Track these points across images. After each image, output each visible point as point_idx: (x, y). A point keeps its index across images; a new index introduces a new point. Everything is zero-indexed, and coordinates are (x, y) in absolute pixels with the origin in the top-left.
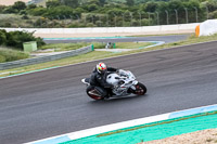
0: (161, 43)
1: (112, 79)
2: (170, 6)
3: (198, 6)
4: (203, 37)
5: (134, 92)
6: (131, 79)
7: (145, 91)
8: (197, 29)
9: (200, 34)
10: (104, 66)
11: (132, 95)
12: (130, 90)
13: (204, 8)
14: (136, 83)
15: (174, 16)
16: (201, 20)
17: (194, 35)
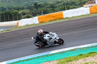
0: (2, 30)
1: (46, 37)
2: (6, 14)
3: (18, 13)
4: (20, 27)
5: (57, 43)
6: (55, 36)
7: (63, 42)
8: (18, 23)
9: (19, 26)
10: (42, 31)
11: (57, 44)
12: (55, 42)
13: (21, 14)
14: (58, 38)
15: (7, 18)
16: (20, 19)
17: (17, 26)
